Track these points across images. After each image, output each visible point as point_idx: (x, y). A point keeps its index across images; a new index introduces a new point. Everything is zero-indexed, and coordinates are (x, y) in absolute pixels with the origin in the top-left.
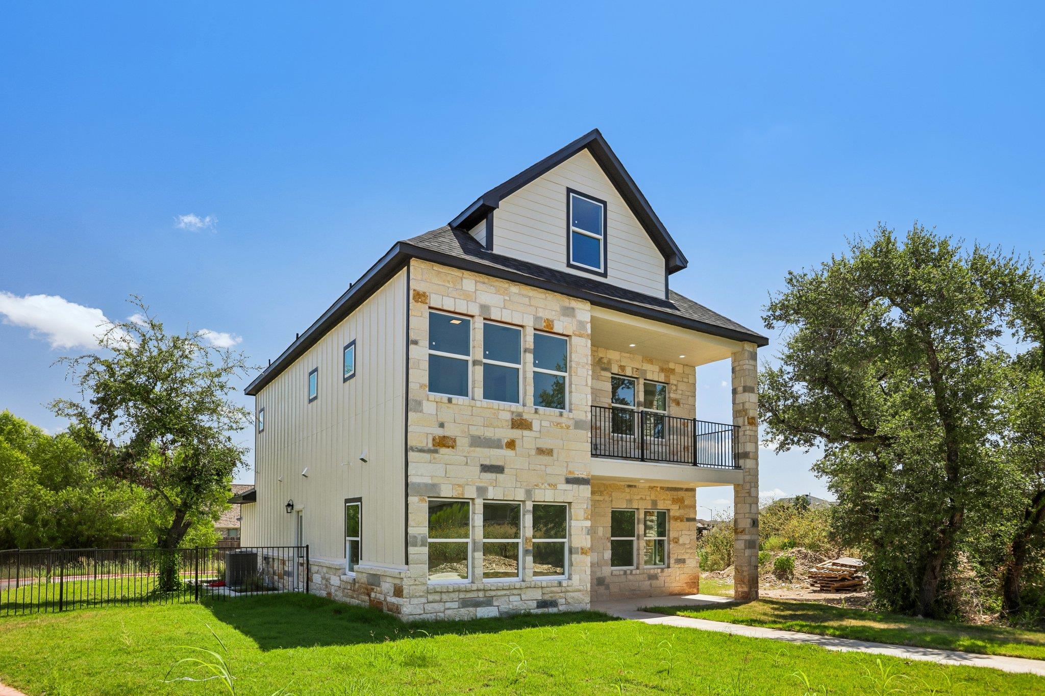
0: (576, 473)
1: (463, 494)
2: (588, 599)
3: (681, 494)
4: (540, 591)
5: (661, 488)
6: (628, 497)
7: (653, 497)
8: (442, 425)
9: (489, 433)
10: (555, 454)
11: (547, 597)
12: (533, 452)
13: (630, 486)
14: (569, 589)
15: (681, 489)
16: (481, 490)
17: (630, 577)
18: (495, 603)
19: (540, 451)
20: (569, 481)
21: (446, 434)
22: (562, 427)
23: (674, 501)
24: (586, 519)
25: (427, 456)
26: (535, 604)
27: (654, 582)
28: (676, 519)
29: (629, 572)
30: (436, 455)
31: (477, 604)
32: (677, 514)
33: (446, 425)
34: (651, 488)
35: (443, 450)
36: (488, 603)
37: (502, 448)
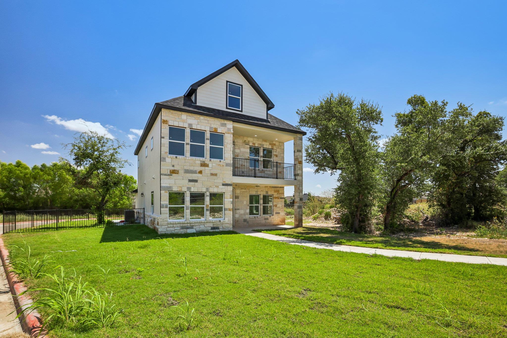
0: (227, 182)
1: (181, 190)
2: (231, 227)
3: (278, 189)
4: (212, 224)
5: (270, 187)
6: (256, 190)
7: (266, 190)
8: (173, 166)
9: (192, 168)
10: (218, 175)
11: (215, 226)
12: (209, 175)
13: (257, 186)
14: (223, 223)
15: (278, 187)
16: (189, 189)
17: (257, 219)
18: (194, 228)
19: (212, 174)
20: (223, 185)
21: (175, 169)
22: (221, 166)
23: (275, 191)
24: (231, 198)
25: (168, 177)
26: (210, 228)
27: (267, 221)
28: (276, 198)
29: (256, 217)
30: (171, 177)
31: (187, 228)
32: (276, 196)
33: (175, 166)
34: (266, 187)
35: (174, 175)
36: (192, 227)
37: (197, 173)
